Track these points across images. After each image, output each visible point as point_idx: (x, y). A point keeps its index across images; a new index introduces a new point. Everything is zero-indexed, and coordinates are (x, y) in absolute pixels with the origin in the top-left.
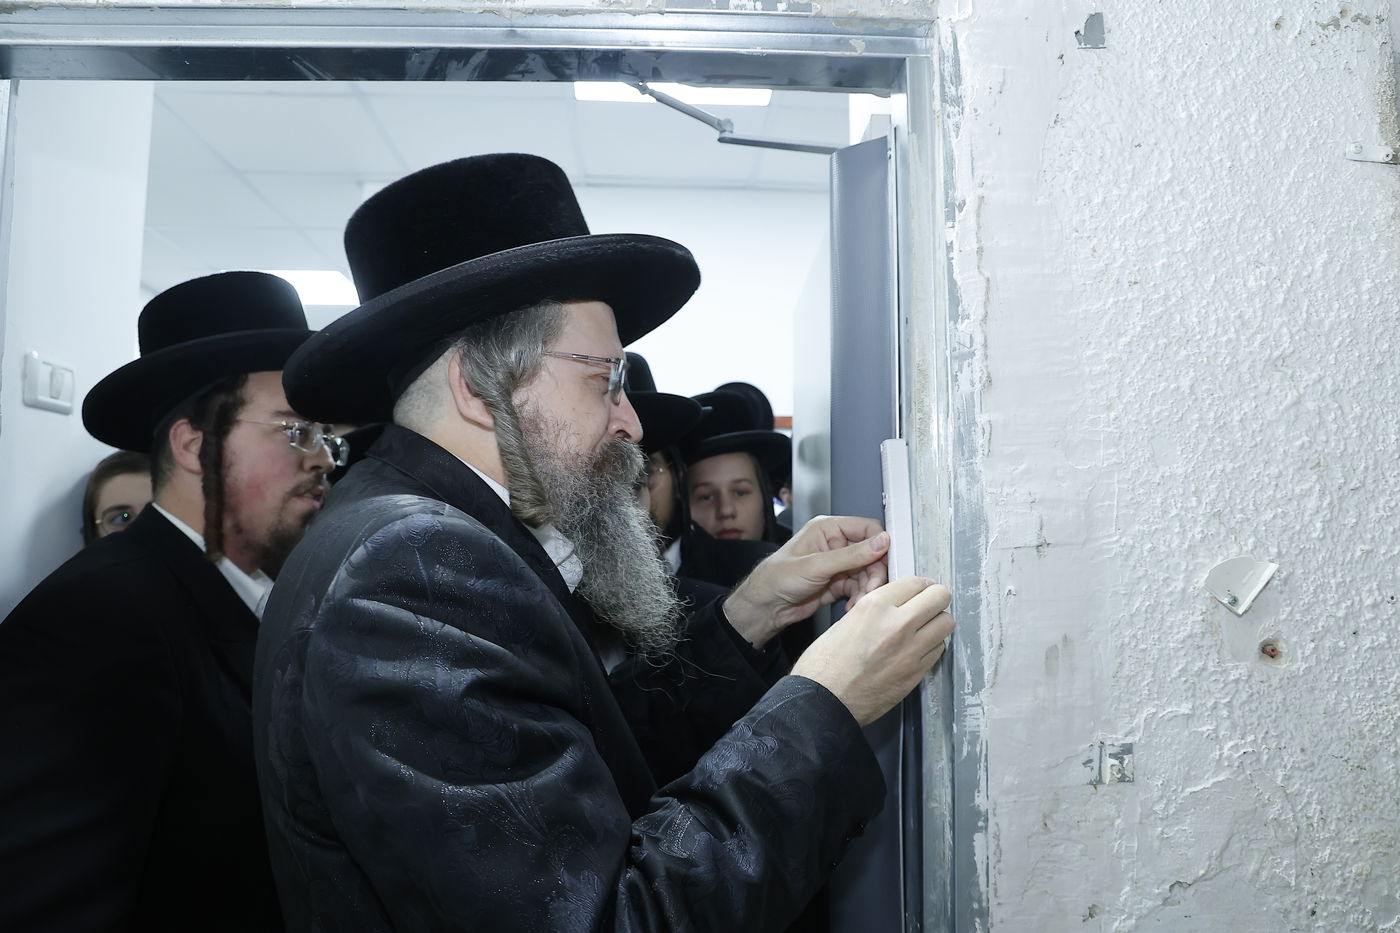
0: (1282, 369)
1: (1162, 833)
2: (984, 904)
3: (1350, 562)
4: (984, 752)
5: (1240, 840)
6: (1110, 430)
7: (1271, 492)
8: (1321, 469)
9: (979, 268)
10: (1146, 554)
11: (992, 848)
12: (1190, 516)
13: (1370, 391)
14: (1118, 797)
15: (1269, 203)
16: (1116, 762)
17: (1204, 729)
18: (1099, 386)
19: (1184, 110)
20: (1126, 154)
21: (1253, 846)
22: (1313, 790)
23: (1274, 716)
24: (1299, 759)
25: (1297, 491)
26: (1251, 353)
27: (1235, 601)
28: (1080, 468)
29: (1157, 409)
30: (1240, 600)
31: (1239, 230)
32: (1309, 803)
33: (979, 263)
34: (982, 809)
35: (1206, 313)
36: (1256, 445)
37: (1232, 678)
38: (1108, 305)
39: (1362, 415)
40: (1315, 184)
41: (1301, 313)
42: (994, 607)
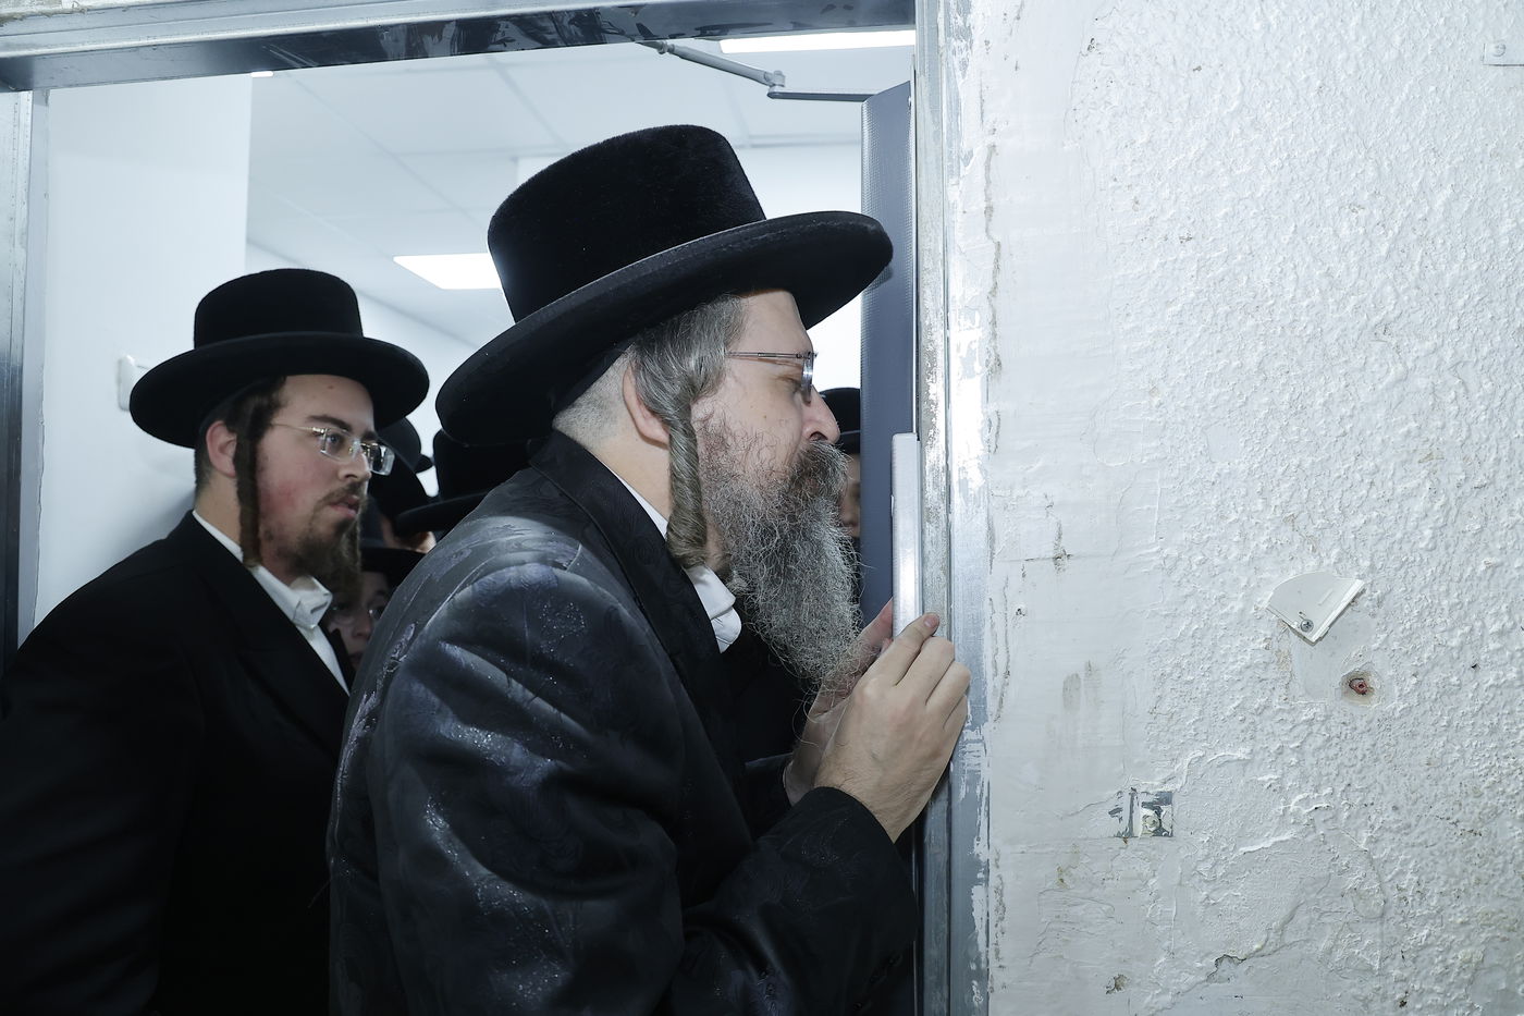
0: (1385, 338)
1: (1208, 898)
2: (983, 966)
3: (1470, 578)
4: (985, 794)
5: (1308, 911)
6: (1150, 419)
7: (1364, 492)
8: (1434, 462)
9: (987, 231)
10: (1195, 567)
11: (994, 903)
12: (1253, 521)
13: (1506, 362)
14: (1153, 853)
15: (1373, 128)
16: (1151, 813)
17: (1266, 778)
18: (1139, 366)
19: (1258, 20)
20: (1181, 81)
21: (1325, 919)
22: (1409, 857)
23: (1359, 766)
24: (1391, 818)
25: (1399, 490)
26: (1340, 319)
27: (1308, 625)
28: (1111, 465)
29: (1215, 392)
30: (1316, 624)
31: (1330, 165)
32: (1402, 873)
33: (987, 225)
34: (982, 858)
35: (1281, 272)
36: (1345, 434)
37: (1304, 718)
38: (1154, 268)
39: (1494, 393)
40: (1438, 100)
41: (1413, 265)
42: (999, 629)
